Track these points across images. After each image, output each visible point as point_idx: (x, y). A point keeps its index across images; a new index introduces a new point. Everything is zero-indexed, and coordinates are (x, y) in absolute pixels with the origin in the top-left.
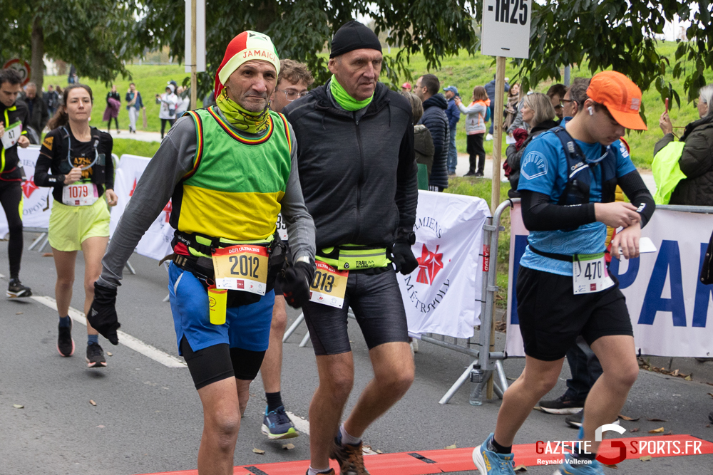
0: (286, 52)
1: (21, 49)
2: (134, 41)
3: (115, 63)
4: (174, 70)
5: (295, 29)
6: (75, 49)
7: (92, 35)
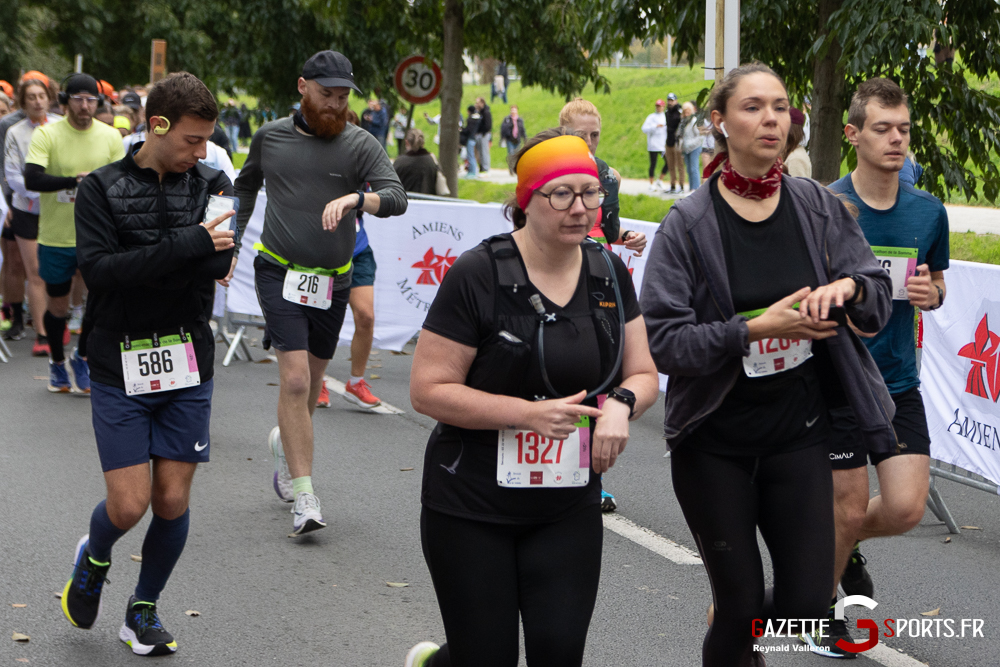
0: (870, 48)
1: (427, 39)
2: (614, 28)
3: (581, 64)
4: (673, 76)
5: (886, 9)
6: (516, 40)
7: (545, 18)
